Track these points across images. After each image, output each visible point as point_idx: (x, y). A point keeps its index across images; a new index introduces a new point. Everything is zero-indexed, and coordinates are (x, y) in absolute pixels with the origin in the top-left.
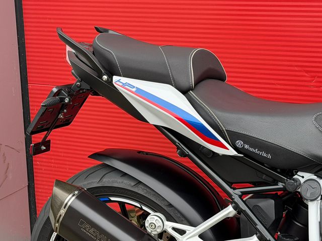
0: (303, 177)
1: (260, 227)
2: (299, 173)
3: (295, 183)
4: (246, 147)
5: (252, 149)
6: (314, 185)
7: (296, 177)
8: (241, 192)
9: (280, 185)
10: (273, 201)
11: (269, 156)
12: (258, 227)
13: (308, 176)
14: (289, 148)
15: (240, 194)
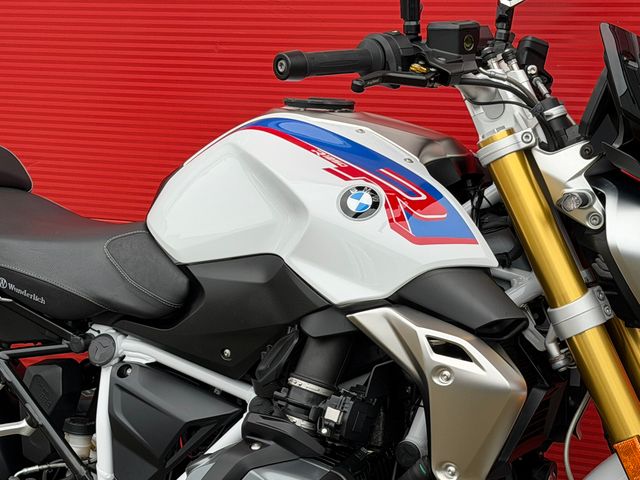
0: (99, 332)
1: (31, 406)
2: (94, 326)
3: (82, 341)
4: (12, 287)
5: (19, 291)
6: (105, 341)
7: (90, 331)
8: (8, 355)
9: (65, 345)
10: (61, 369)
11: (43, 301)
12: (27, 405)
13: (104, 329)
14: (67, 288)
15: (8, 358)
